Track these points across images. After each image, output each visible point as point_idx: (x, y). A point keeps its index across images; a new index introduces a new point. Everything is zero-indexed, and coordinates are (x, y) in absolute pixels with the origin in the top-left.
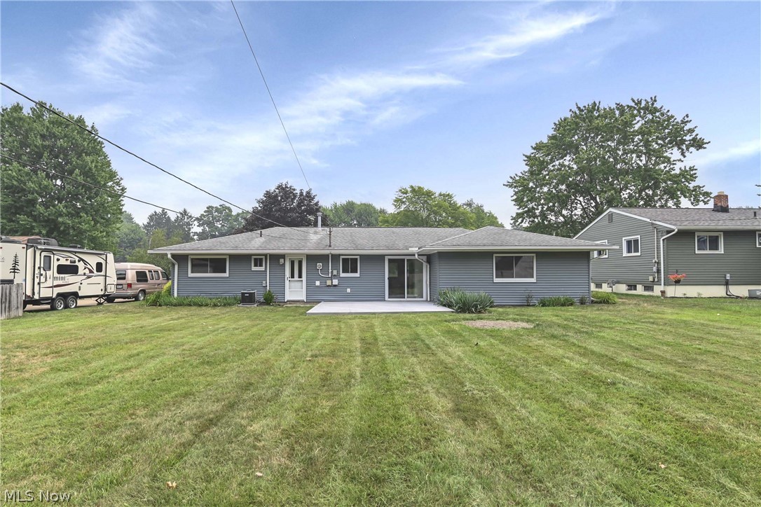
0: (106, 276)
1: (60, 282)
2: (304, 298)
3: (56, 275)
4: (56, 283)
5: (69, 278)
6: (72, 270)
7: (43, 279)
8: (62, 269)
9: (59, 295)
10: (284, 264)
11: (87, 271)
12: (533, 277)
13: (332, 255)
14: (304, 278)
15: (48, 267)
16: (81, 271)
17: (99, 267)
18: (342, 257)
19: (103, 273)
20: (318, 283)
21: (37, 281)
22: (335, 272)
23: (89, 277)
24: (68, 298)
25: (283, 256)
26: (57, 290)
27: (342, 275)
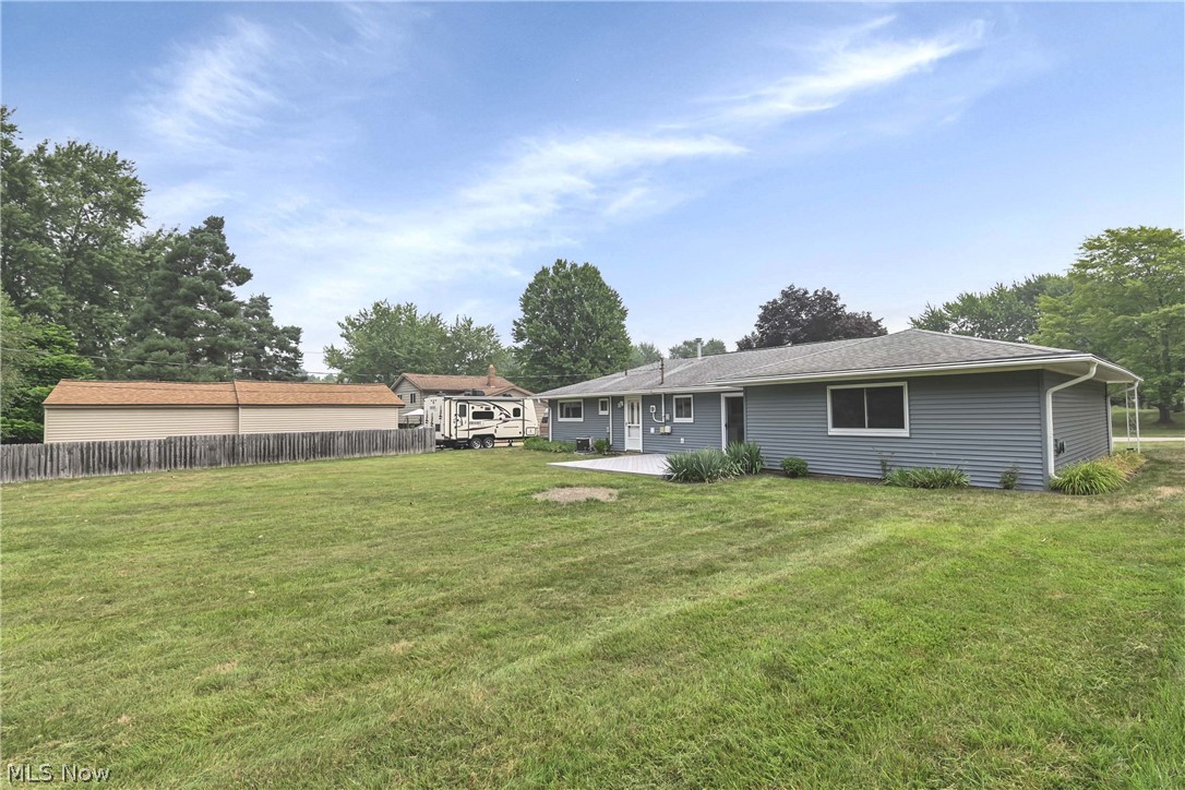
0: (523, 420)
1: (476, 426)
2: (640, 448)
3: (471, 420)
4: (471, 427)
5: (484, 422)
6: (489, 415)
7: (459, 424)
8: (477, 415)
9: (475, 436)
10: (623, 407)
11: (503, 417)
12: (903, 427)
13: (665, 395)
14: (641, 425)
15: (463, 413)
16: (496, 416)
17: (517, 412)
18: (675, 397)
19: (521, 417)
20: (652, 430)
21: (453, 425)
22: (668, 418)
23: (505, 421)
24: (484, 440)
25: (621, 398)
26: (472, 433)
27: (676, 420)
